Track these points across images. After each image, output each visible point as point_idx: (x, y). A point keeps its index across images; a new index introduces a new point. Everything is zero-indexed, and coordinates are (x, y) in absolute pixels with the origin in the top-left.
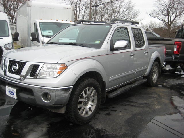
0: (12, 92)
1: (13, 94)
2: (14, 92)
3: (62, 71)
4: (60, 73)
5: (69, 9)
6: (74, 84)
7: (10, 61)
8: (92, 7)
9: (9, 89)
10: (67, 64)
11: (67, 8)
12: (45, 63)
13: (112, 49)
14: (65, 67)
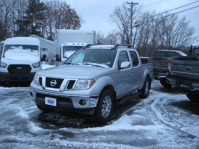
0: (52, 101)
1: (53, 102)
2: (54, 101)
3: (92, 84)
4: (91, 85)
5: (91, 34)
6: (100, 93)
7: (47, 78)
8: (133, 27)
9: (48, 99)
10: (95, 79)
11: (90, 34)
12: (79, 79)
13: (120, 68)
14: (93, 82)
